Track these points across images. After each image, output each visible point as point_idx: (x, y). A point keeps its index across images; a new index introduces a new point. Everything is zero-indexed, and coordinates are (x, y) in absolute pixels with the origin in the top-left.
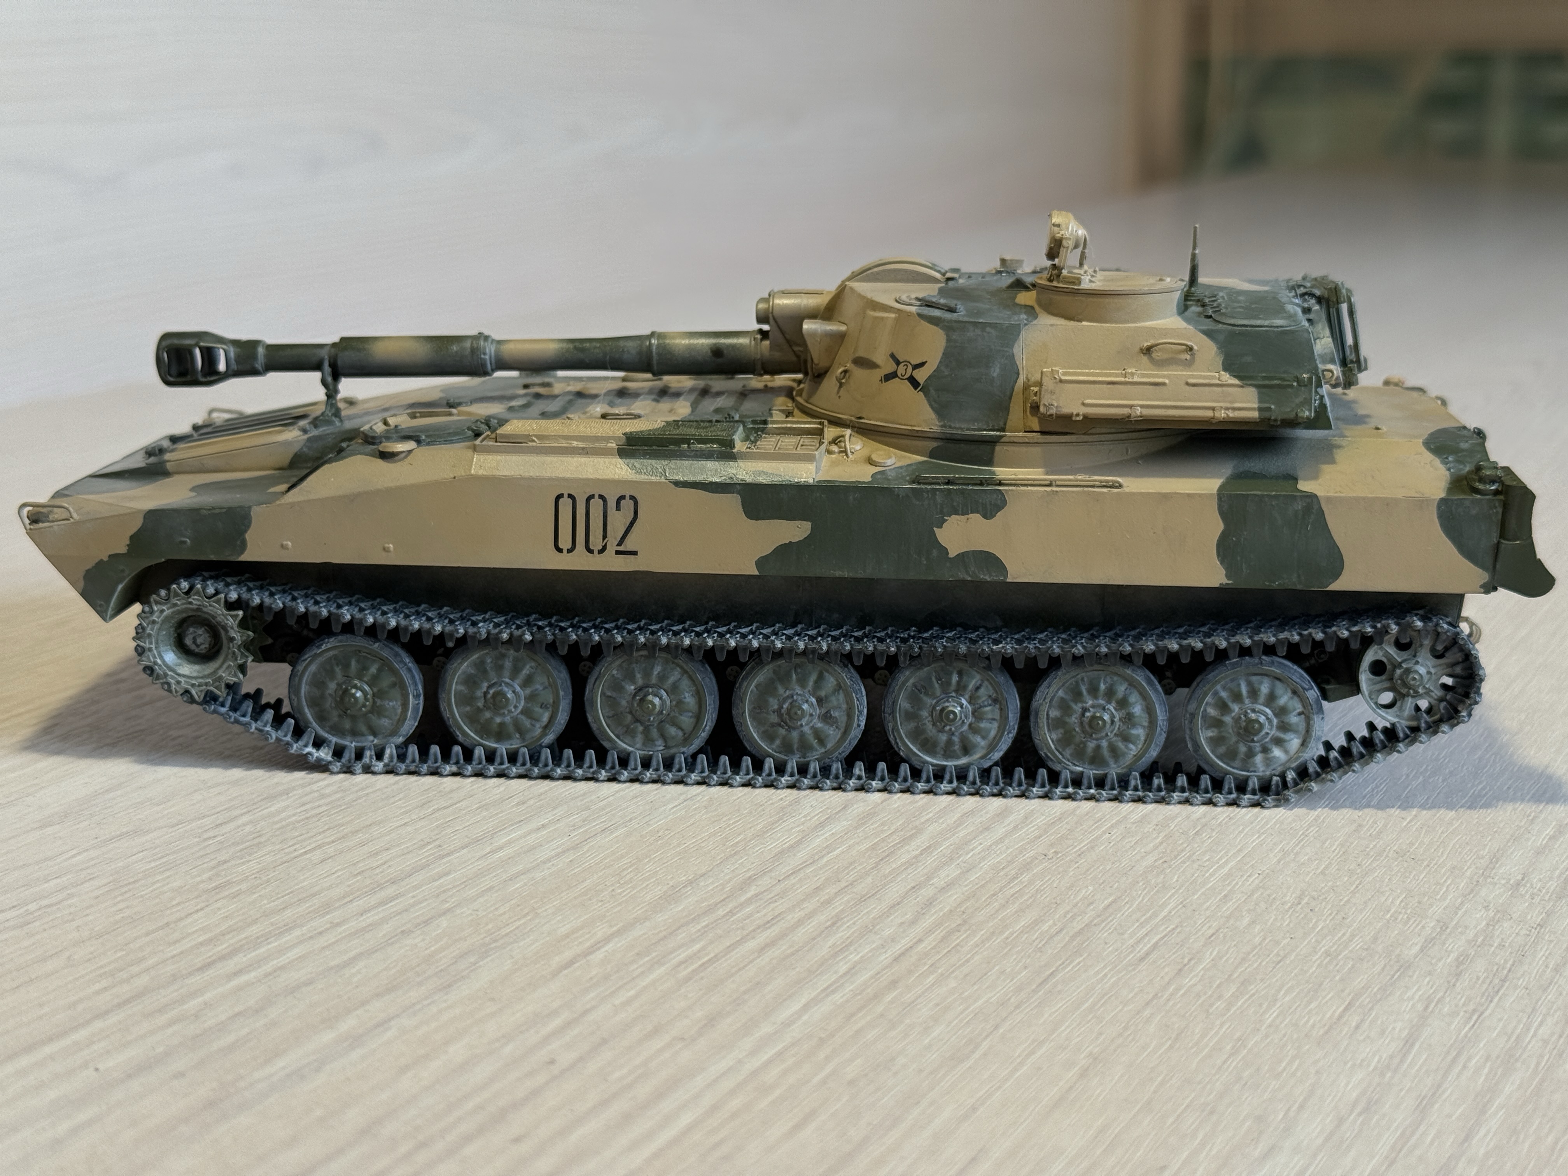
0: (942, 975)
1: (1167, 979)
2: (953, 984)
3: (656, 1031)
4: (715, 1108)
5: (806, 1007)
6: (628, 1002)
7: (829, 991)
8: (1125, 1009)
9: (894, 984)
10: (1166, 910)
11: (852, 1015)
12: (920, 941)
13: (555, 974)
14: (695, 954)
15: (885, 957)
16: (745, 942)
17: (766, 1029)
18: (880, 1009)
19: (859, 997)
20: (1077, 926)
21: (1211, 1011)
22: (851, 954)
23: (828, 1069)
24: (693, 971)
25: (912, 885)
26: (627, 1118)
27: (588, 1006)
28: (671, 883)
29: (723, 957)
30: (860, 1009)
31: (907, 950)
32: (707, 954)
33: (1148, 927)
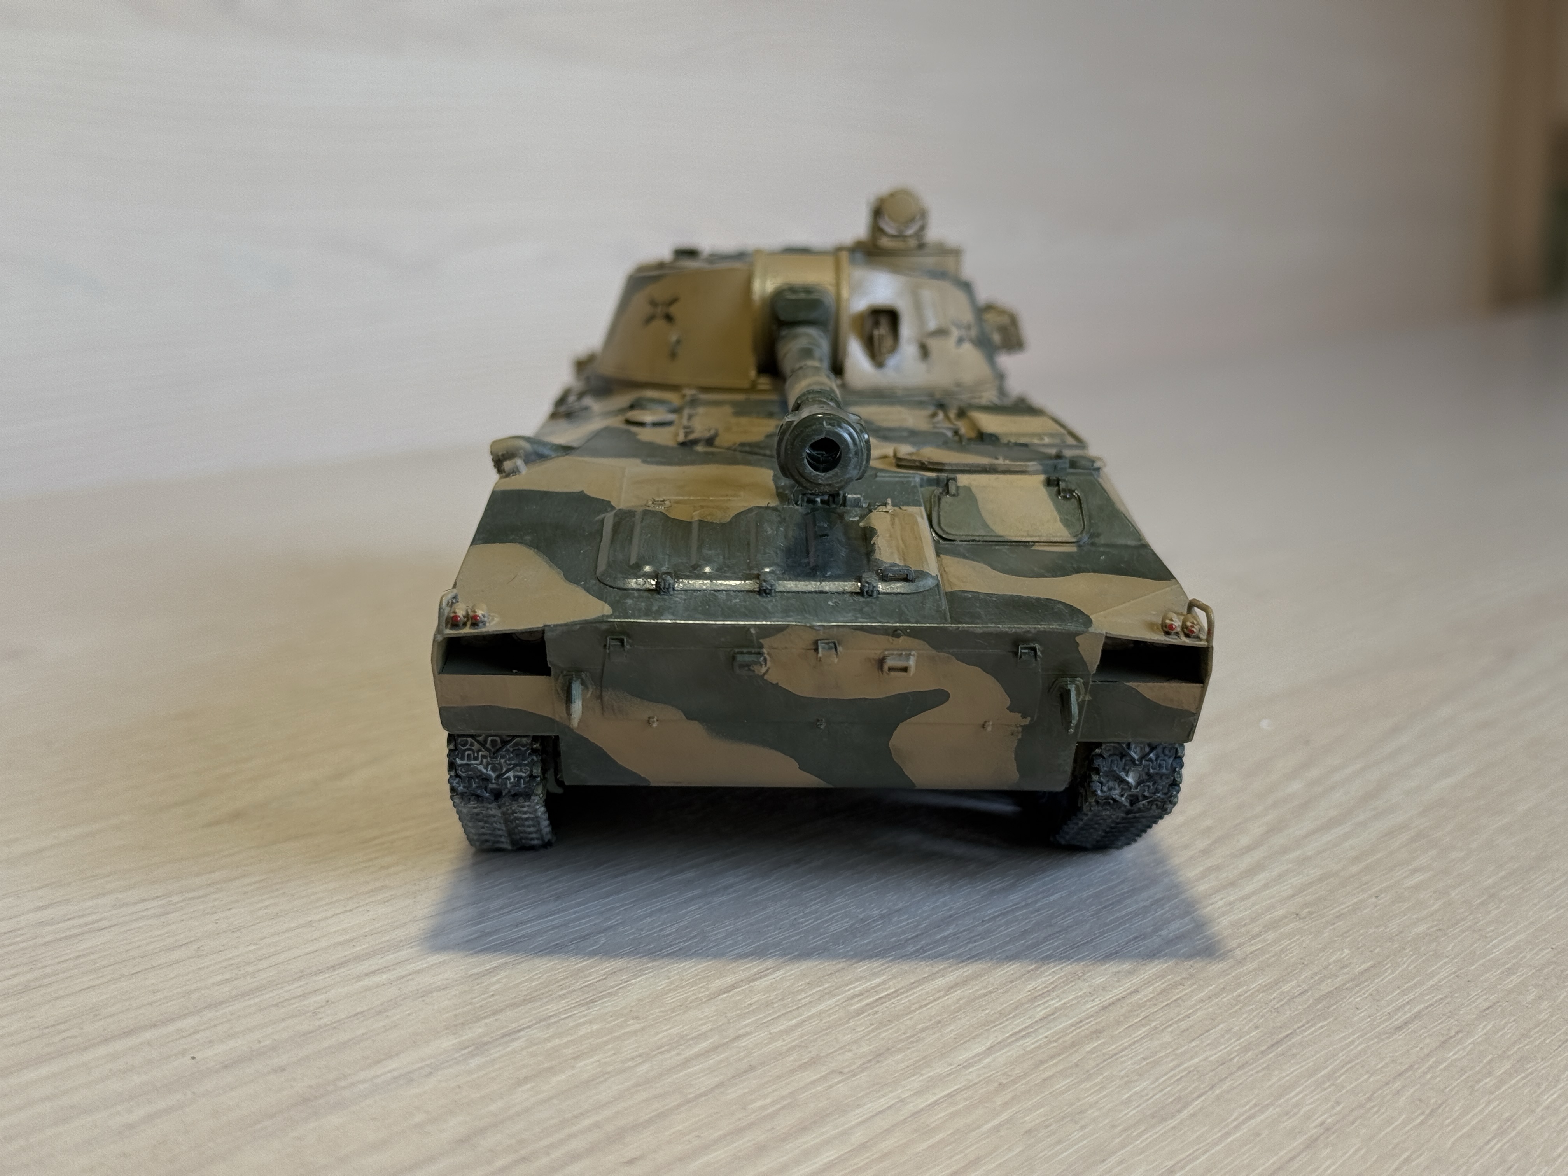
0: (1156, 1028)
1: (1426, 1051)
2: (1166, 1038)
3: (813, 1062)
4: (863, 1146)
5: (990, 1050)
6: (788, 1031)
7: (1019, 1036)
8: (1372, 1079)
9: (1097, 1033)
10: (1436, 979)
11: (1042, 1062)
12: (1136, 991)
13: (711, 998)
14: (873, 988)
15: (1091, 1006)
16: (932, 980)
17: (939, 1068)
18: (1076, 1058)
19: (1055, 1044)
20: (1325, 988)
21: (1477, 1087)
22: (1052, 999)
23: (1005, 1116)
24: (867, 1005)
25: (1136, 935)
26: (761, 1149)
27: (741, 1032)
28: (861, 916)
29: (903, 993)
30: (1052, 1057)
31: (1119, 1000)
32: (887, 989)
33: (1411, 996)
